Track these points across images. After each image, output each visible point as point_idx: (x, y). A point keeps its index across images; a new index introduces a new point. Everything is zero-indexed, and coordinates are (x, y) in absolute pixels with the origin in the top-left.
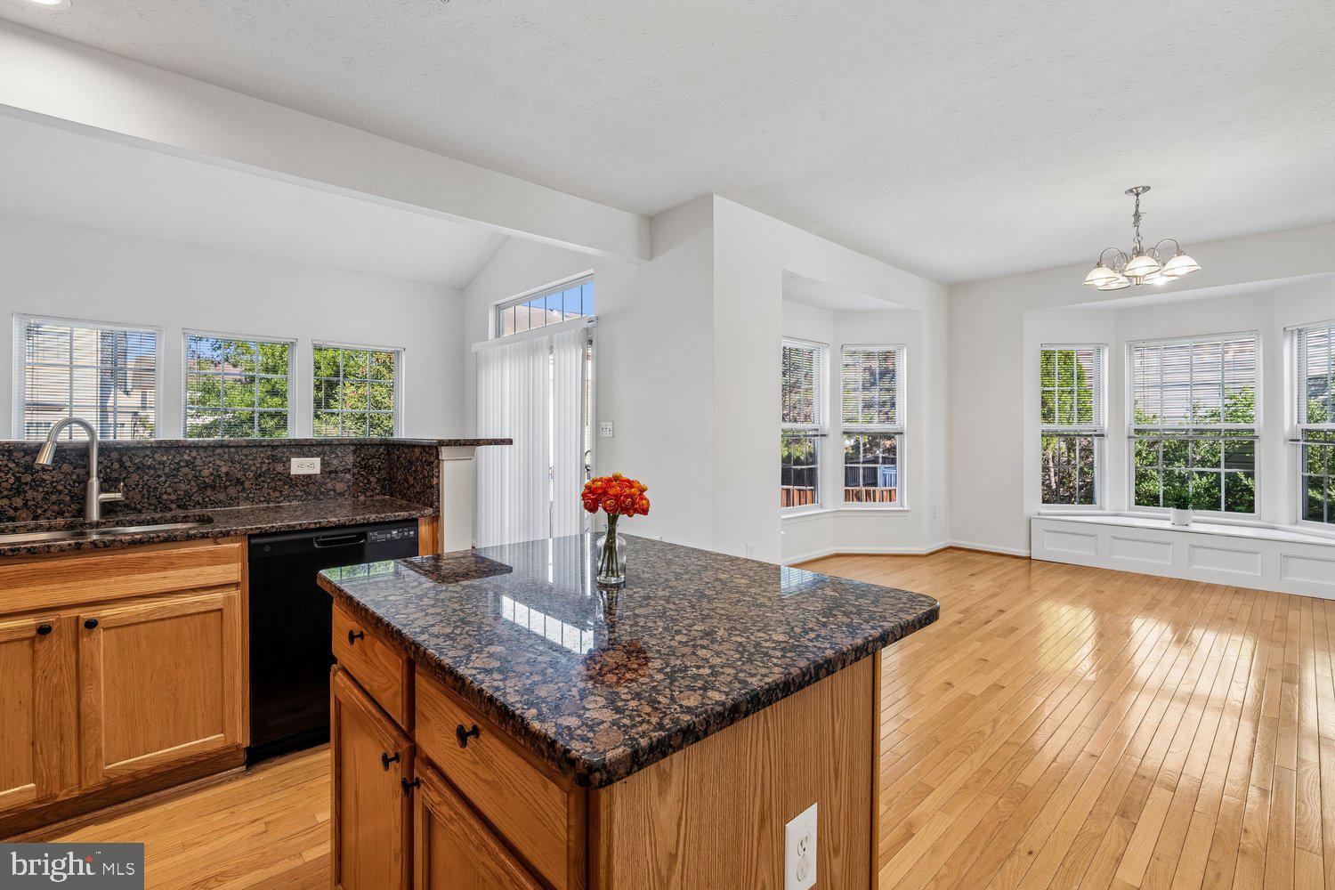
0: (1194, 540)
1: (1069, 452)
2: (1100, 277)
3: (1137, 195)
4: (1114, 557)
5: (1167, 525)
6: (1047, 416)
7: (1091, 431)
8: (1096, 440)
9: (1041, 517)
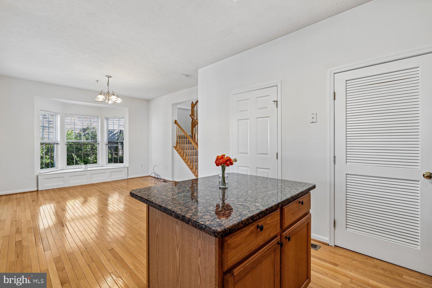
2: (101, 98)
3: (108, 78)
4: (70, 182)
5: (82, 170)
7: (54, 142)
8: (55, 145)
9: (41, 174)
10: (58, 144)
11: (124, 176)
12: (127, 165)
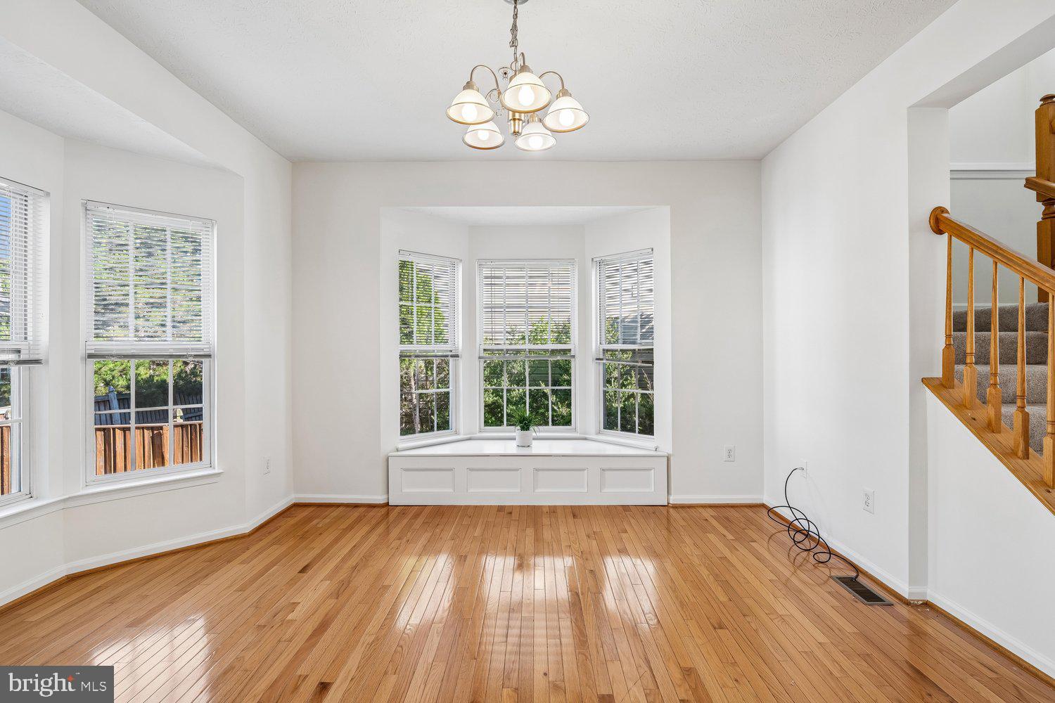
0: (539, 463)
1: (427, 370)
3: (516, 3)
4: (471, 490)
6: (407, 336)
7: (447, 351)
8: (451, 360)
9: (400, 453)
10: (457, 356)
11: (649, 492)
12: (667, 448)
